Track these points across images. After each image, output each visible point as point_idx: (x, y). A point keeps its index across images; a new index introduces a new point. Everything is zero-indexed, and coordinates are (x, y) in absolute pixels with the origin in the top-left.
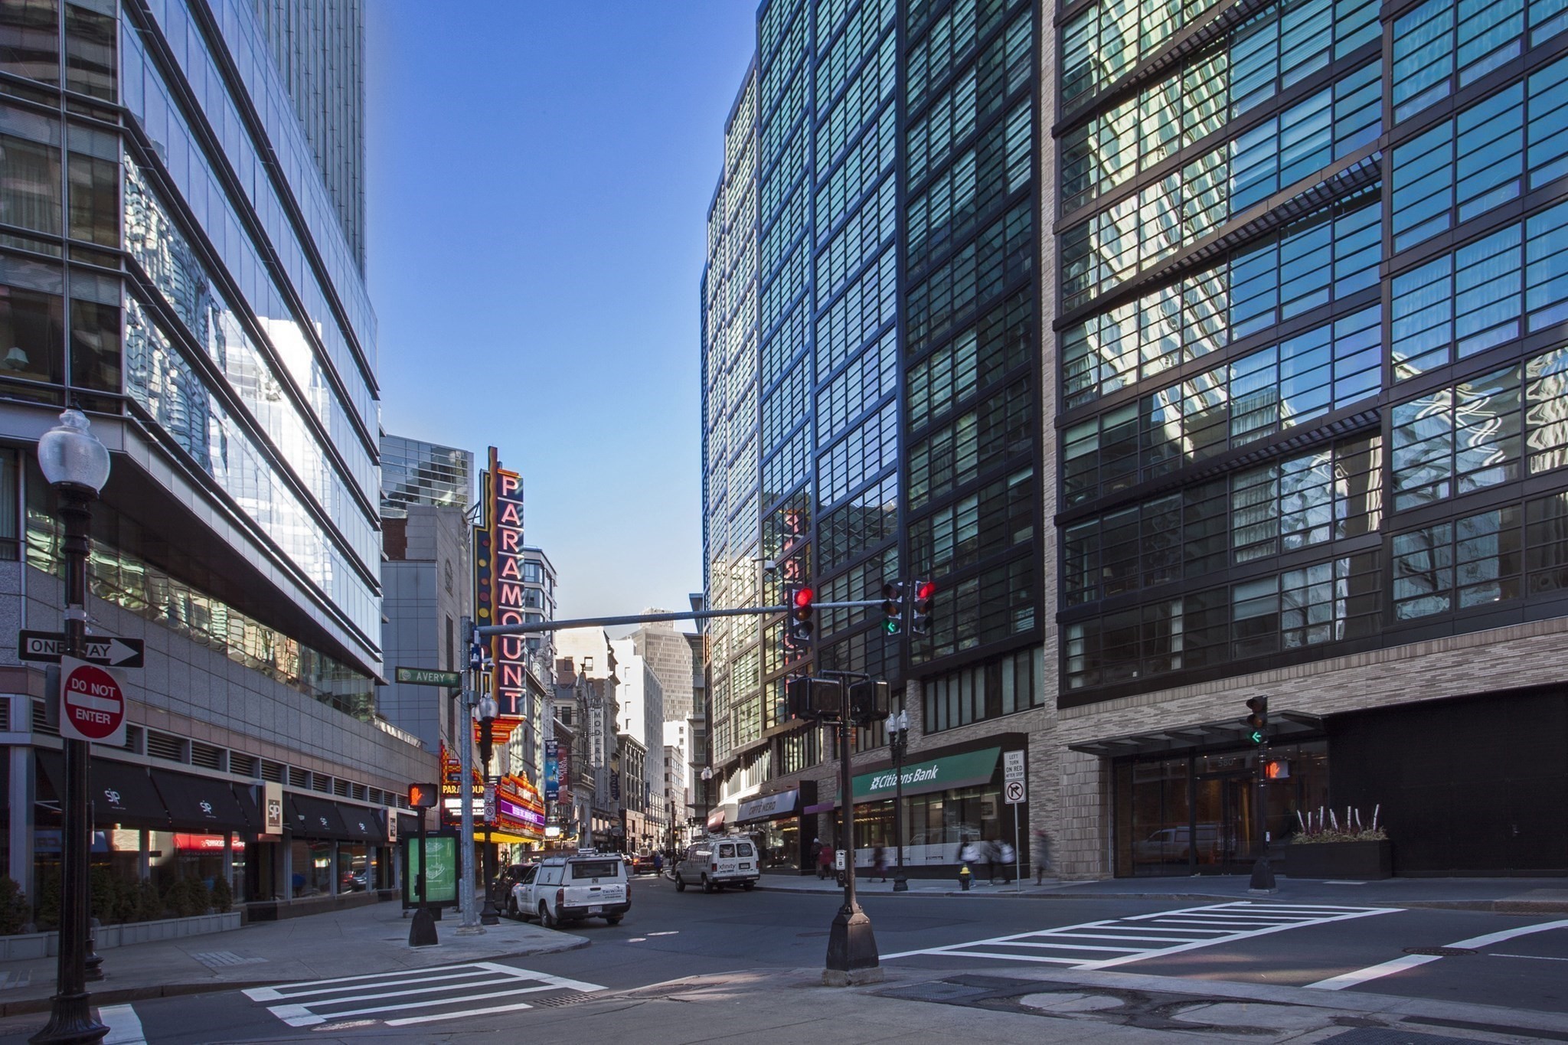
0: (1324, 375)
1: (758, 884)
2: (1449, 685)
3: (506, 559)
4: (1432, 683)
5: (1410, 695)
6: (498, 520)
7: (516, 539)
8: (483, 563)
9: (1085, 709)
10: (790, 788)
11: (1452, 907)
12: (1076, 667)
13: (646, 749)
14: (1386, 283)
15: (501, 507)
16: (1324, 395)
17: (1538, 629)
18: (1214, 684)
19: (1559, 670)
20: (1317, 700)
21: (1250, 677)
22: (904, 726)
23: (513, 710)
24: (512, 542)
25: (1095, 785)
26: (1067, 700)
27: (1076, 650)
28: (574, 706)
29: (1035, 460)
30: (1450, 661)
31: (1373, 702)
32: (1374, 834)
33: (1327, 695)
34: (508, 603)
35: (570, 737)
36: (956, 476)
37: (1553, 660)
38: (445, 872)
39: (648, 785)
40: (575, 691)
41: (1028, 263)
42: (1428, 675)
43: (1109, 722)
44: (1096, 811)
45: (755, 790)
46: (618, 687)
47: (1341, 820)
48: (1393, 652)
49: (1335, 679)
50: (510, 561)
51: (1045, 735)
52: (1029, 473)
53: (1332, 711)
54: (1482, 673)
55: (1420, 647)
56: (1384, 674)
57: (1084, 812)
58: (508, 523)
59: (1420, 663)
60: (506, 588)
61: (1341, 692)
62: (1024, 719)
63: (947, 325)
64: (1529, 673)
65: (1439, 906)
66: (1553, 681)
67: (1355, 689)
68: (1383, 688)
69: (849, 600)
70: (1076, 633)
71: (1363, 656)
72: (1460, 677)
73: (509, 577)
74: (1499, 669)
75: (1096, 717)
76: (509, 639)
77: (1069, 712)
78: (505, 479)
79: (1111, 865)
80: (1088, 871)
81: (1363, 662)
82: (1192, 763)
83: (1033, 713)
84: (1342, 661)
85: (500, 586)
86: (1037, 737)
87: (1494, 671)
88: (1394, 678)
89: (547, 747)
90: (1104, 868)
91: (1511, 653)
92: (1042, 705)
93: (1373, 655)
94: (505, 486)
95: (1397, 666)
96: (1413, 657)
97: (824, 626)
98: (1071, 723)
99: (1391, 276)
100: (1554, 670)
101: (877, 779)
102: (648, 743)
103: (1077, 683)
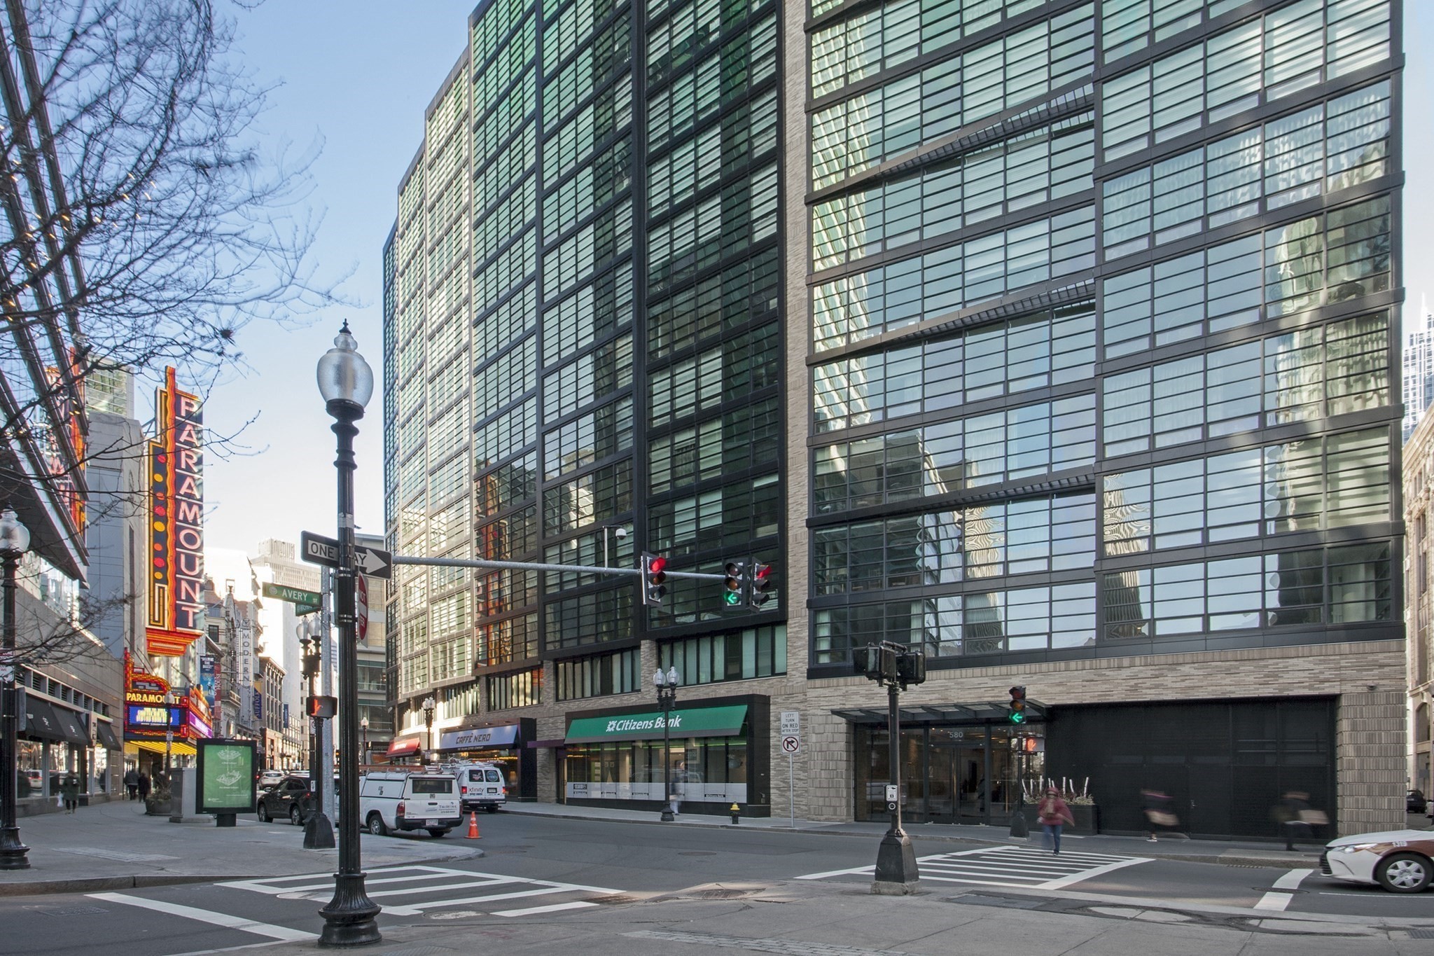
0: (1044, 442)
1: (503, 807)
2: (1148, 691)
3: (184, 477)
4: (1135, 688)
5: (1118, 695)
6: (176, 439)
7: (195, 459)
8: (159, 478)
9: (834, 681)
10: (508, 723)
11: (1186, 859)
12: (824, 646)
13: (284, 671)
14: (1099, 379)
15: (179, 427)
16: (1043, 458)
17: (1217, 658)
18: (952, 671)
19: (1232, 688)
20: (1042, 693)
21: (984, 669)
22: (673, 680)
23: (191, 624)
24: (191, 462)
25: (842, 744)
26: (815, 672)
27: (824, 632)
28: (222, 625)
29: (780, 468)
30: (1149, 674)
31: (1088, 699)
32: (1085, 800)
33: (1050, 690)
34: (185, 520)
35: (219, 655)
36: (698, 472)
37: (1228, 681)
38: (242, 779)
39: (286, 707)
40: (223, 611)
41: (773, 303)
42: (1132, 683)
43: (856, 694)
44: (843, 765)
45: (457, 722)
46: (260, 611)
47: (1059, 786)
48: (1104, 662)
49: (1057, 678)
50: (188, 480)
51: (787, 699)
52: (775, 479)
53: (1053, 703)
54: (1174, 685)
55: (1126, 661)
56: (1096, 678)
57: (832, 765)
58: (186, 443)
59: (1125, 673)
60: (184, 506)
61: (1061, 688)
62: (766, 684)
63: (691, 340)
64: (1210, 689)
65: (1175, 858)
66: (1227, 696)
67: (1073, 687)
68: (1096, 689)
69: (578, 564)
70: (824, 618)
71: (1080, 663)
72: (1157, 686)
73: (186, 495)
74: (1187, 683)
75: (844, 689)
76: (187, 555)
77: (818, 682)
78: (183, 401)
79: (852, 810)
80: (835, 814)
81: (1080, 667)
82: (927, 732)
83: (775, 680)
84: (1062, 664)
85: (177, 503)
86: (779, 700)
87: (1184, 684)
88: (1106, 681)
89: (202, 663)
90: (848, 814)
91: (1196, 672)
92: (785, 674)
93: (1088, 663)
94: (184, 408)
95: (1108, 673)
96: (1120, 668)
97: (549, 583)
98: (820, 691)
99: (1101, 375)
100: (1229, 689)
101: (613, 723)
102: (286, 666)
103: (824, 660)
